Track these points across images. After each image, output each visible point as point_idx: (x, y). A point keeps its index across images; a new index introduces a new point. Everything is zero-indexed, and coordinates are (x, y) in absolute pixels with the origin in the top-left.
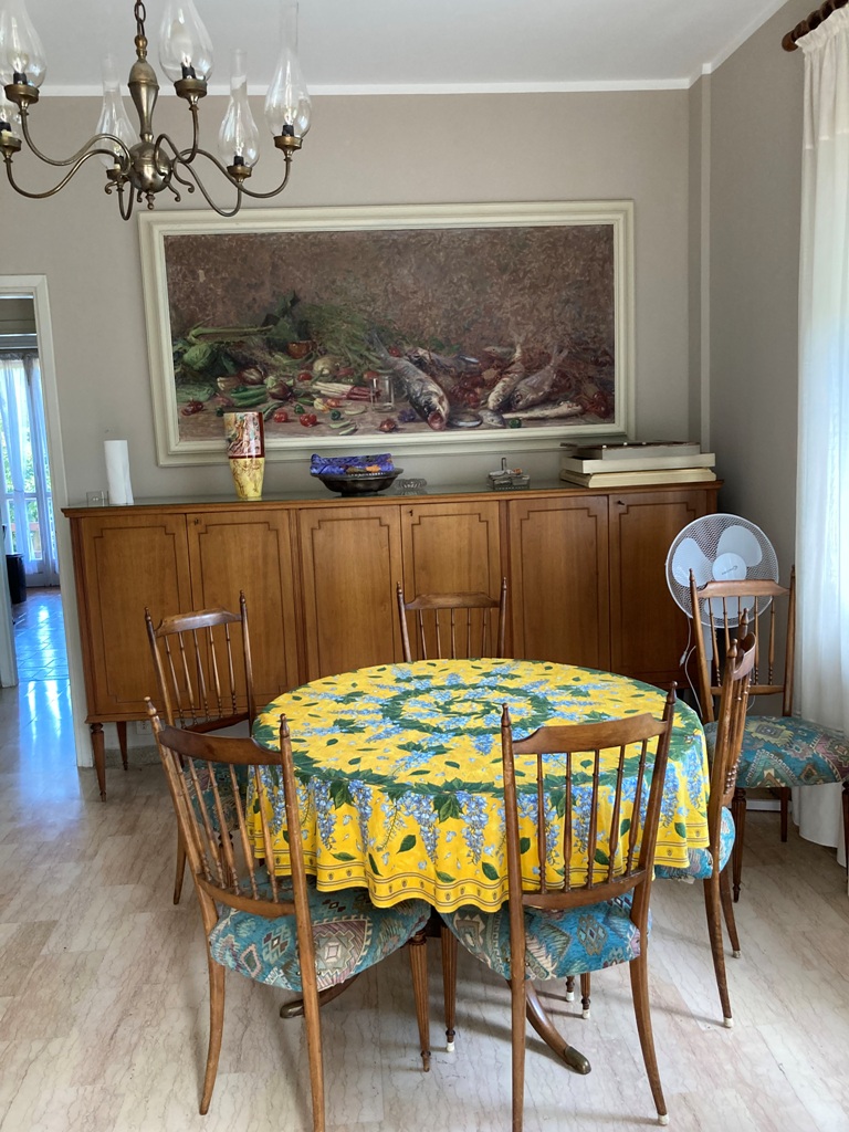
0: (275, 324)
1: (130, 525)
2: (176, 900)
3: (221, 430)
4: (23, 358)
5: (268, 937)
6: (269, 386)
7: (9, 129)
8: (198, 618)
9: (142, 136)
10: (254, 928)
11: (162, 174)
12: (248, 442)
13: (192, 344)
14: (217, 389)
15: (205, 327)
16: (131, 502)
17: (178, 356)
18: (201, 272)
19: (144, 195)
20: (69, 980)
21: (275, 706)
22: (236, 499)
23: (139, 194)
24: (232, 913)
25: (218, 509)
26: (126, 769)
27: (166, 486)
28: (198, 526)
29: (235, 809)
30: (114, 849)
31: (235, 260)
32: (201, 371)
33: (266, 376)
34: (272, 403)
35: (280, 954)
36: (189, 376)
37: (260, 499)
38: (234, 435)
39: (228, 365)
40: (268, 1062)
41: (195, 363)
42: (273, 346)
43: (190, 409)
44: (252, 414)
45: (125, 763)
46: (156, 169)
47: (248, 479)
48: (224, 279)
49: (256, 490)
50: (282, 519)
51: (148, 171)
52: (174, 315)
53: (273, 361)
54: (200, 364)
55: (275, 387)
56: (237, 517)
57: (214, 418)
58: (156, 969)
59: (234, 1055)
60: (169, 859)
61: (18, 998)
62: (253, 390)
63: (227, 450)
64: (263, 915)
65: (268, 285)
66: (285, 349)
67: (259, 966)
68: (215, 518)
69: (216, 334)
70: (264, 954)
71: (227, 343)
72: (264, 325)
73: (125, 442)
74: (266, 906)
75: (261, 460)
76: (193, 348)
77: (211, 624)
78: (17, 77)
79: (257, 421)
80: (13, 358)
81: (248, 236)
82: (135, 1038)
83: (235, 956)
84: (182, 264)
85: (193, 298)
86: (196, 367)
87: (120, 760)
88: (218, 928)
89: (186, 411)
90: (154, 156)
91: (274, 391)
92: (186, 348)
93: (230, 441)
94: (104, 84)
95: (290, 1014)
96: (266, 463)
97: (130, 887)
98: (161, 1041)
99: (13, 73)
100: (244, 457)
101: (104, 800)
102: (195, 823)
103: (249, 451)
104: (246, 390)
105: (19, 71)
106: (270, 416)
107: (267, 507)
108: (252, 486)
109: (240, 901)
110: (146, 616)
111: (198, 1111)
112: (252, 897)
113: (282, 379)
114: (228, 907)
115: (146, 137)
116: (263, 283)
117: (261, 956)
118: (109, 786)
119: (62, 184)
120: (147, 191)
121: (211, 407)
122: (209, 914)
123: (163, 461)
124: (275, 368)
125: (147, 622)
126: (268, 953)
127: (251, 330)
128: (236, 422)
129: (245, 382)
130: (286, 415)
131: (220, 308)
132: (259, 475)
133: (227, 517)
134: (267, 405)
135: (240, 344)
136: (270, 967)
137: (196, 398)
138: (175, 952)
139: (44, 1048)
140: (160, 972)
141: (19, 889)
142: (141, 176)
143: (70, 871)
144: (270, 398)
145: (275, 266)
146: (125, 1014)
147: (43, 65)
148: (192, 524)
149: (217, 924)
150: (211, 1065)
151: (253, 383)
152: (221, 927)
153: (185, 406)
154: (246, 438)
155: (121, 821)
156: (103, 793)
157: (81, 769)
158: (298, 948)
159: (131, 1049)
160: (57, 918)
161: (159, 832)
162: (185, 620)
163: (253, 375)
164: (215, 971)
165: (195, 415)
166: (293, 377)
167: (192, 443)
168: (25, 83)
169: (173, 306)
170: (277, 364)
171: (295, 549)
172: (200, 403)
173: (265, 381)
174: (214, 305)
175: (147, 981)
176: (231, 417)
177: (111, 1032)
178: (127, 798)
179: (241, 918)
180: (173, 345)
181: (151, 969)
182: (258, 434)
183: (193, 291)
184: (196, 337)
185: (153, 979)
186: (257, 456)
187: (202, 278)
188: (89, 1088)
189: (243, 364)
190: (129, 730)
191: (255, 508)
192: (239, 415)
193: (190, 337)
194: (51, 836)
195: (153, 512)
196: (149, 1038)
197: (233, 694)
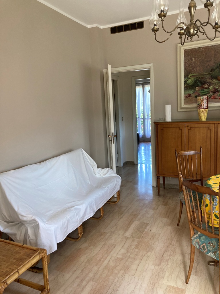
0: (214, 71)
1: (170, 127)
2: (178, 225)
3: (196, 101)
4: (142, 85)
5: (209, 243)
6: (211, 89)
7: (156, 26)
8: (188, 152)
9: (191, 21)
10: (205, 239)
11: (196, 31)
12: (204, 105)
13: (189, 79)
14: (196, 90)
15: (194, 73)
16: (171, 121)
17: (185, 82)
18: (193, 59)
19: (189, 37)
20: (152, 239)
21: (211, 179)
22: (199, 120)
23: (188, 37)
24: (199, 233)
25: (194, 123)
26: (164, 189)
27: (180, 117)
28: (188, 128)
29: (197, 205)
30: (161, 208)
31: (203, 54)
32: (191, 86)
33: (210, 86)
34: (211, 94)
35: (213, 248)
36: (188, 87)
37: (206, 121)
38: (200, 103)
39: (199, 84)
40: (204, 276)
41: (190, 84)
42: (212, 77)
43: (188, 96)
44: (205, 97)
45: (164, 187)
46: (194, 29)
47: (203, 115)
48: (200, 60)
49: (205, 118)
50: (213, 127)
51: (192, 31)
52: (185, 71)
53: (212, 82)
54: (191, 84)
55: (212, 89)
56: (199, 125)
57: (194, 98)
58: (173, 242)
59: (195, 271)
60: (176, 214)
61: (140, 240)
62: (206, 90)
63: (197, 107)
64: (209, 237)
65: (213, 60)
66: (216, 78)
67: (206, 250)
68: (193, 126)
69: (196, 75)
70: (208, 247)
71: (200, 78)
72: (211, 72)
73: (171, 105)
74: (210, 234)
75: (207, 110)
76: (190, 80)
77: (192, 154)
78: (161, 11)
79: (207, 99)
80: (140, 85)
81: (208, 47)
82: (168, 258)
83: (199, 245)
84: (188, 57)
85: (191, 66)
86: (190, 85)
87: (163, 186)
88: (194, 236)
89: (186, 96)
90: (194, 26)
91: (212, 90)
92: (188, 80)
93: (198, 104)
94: (179, 9)
95: (211, 264)
96: (208, 110)
97: (166, 219)
98: (175, 261)
99: (161, 10)
100: (202, 109)
101: (159, 196)
102: (191, 207)
103: (204, 107)
104: (204, 90)
105: (162, 9)
106: (210, 97)
107: (208, 123)
108: (204, 116)
109: (202, 231)
110: (175, 151)
111: (185, 282)
112: (206, 231)
113: (215, 87)
114: (197, 231)
115: (192, 21)
116: (211, 60)
117: (207, 247)
118: (160, 192)
119: (168, 38)
120: (191, 36)
121: (193, 95)
122: (192, 232)
123: (179, 110)
124: (213, 84)
125: (176, 152)
126: (209, 247)
127: (207, 73)
128: (201, 99)
129: (204, 88)
130: (215, 97)
131: (198, 68)
132: (206, 114)
133: (196, 125)
134: (209, 94)
135: (203, 78)
136: (210, 251)
137: (189, 93)
138: (178, 238)
139: (146, 254)
140: (174, 243)
141: (140, 213)
142: (190, 32)
143: (151, 212)
144: (211, 92)
145: (215, 54)
146: (165, 251)
147: (168, 6)
148: (187, 127)
149: (194, 235)
150: (190, 271)
151: (206, 88)
152: (195, 236)
153: (186, 95)
154: (203, 103)
155: (164, 202)
156: (159, 194)
157: (153, 187)
158: (219, 248)
159: (167, 260)
160: (148, 222)
161: (173, 206)
162: (185, 152)
163: (206, 86)
164: (192, 248)
165: (189, 98)
166: (218, 86)
167: (188, 105)
168: (163, 12)
169: (185, 69)
170: (214, 83)
171: (216, 135)
172: (191, 94)
173: (209, 88)
174: (196, 67)
175: (171, 244)
176: (199, 98)
177: (162, 254)
178: (164, 196)
179: (201, 235)
180: (184, 79)
181: (172, 241)
182: (207, 102)
183: (191, 64)
184: (191, 76)
185: (172, 244)
186: (206, 109)
187: (194, 60)
188: (157, 267)
189: (203, 83)
190: (166, 179)
191: (205, 123)
192: (202, 97)
193: (189, 77)
194: (147, 202)
195: (177, 123)
196: (172, 259)
197: (197, 174)
